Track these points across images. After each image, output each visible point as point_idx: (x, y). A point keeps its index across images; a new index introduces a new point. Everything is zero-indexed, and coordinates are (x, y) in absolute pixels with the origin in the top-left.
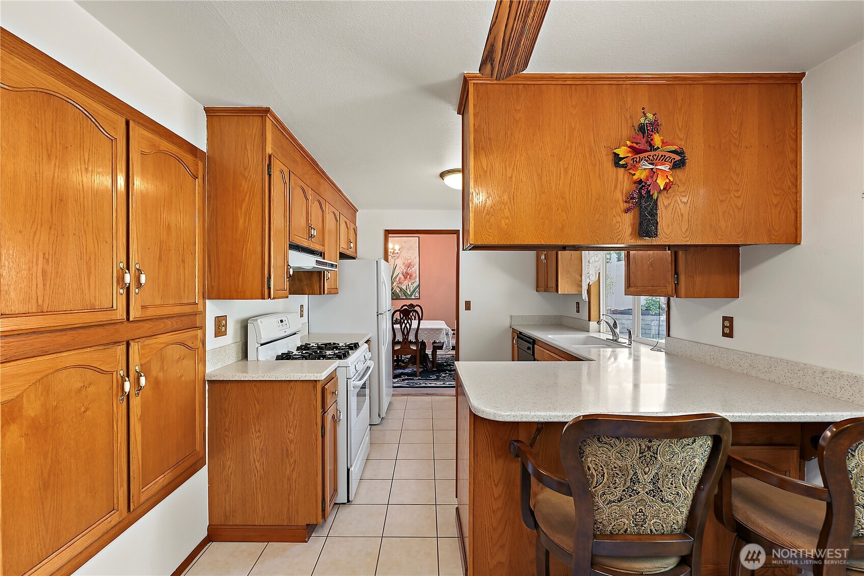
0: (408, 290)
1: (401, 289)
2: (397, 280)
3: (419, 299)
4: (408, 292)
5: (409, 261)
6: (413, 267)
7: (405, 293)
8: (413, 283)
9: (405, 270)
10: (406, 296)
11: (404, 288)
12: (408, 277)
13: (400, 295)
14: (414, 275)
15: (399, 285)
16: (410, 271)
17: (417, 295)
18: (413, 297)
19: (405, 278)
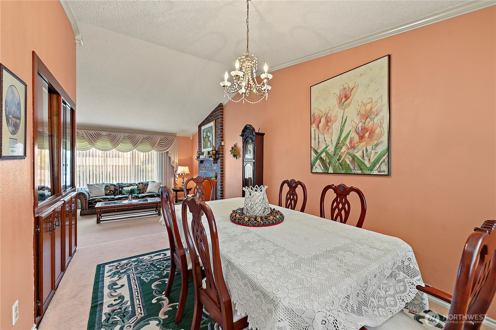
0: (366, 158)
1: (354, 158)
2: (348, 142)
3: (388, 175)
4: (366, 162)
5: (368, 107)
6: (377, 115)
7: (361, 165)
8: (377, 145)
9: (360, 125)
10: (361, 170)
11: (359, 155)
12: (367, 134)
13: (352, 167)
14: (378, 131)
15: (351, 151)
16: (369, 124)
17: (384, 168)
18: (375, 172)
19: (362, 137)
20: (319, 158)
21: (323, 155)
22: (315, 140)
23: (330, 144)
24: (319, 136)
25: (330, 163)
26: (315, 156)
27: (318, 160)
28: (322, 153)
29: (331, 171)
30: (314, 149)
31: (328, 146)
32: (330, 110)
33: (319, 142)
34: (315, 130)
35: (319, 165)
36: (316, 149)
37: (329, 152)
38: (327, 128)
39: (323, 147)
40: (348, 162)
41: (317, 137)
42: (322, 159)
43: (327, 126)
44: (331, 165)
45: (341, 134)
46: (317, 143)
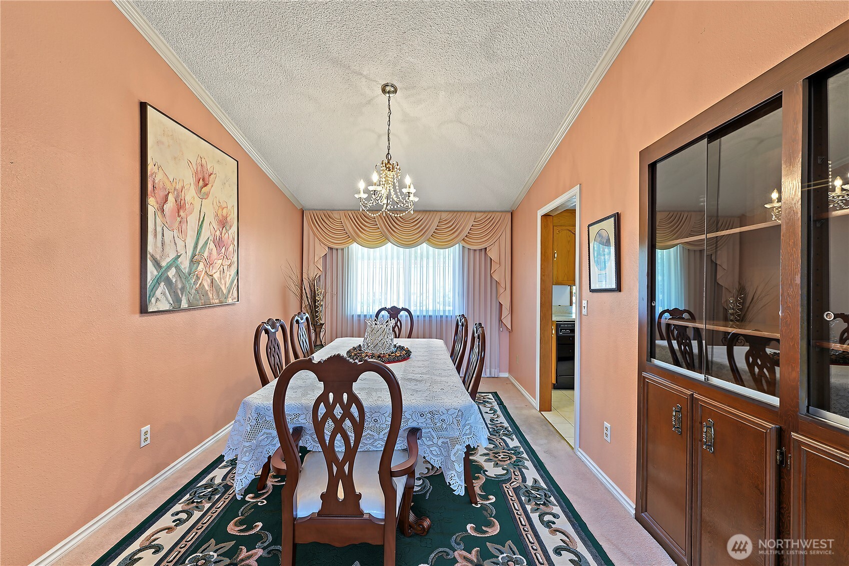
0: (223, 281)
1: (212, 281)
2: (206, 255)
4: (223, 288)
6: (230, 227)
7: (219, 292)
8: (230, 266)
9: (218, 233)
10: (219, 298)
11: (216, 276)
12: (223, 250)
14: (231, 248)
15: (209, 270)
16: (225, 236)
20: (163, 278)
21: (172, 273)
22: (155, 236)
23: (183, 252)
24: (163, 229)
25: (183, 289)
26: (155, 273)
27: (163, 284)
28: (169, 268)
29: (184, 304)
30: (152, 256)
31: (180, 256)
32: (183, 187)
33: (163, 244)
34: (155, 214)
35: (163, 293)
36: (159, 258)
37: (182, 267)
38: (179, 219)
39: (173, 255)
40: (207, 288)
41: (159, 229)
42: (168, 281)
43: (179, 216)
44: (184, 293)
45: (198, 239)
46: (159, 244)
